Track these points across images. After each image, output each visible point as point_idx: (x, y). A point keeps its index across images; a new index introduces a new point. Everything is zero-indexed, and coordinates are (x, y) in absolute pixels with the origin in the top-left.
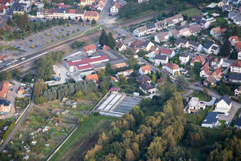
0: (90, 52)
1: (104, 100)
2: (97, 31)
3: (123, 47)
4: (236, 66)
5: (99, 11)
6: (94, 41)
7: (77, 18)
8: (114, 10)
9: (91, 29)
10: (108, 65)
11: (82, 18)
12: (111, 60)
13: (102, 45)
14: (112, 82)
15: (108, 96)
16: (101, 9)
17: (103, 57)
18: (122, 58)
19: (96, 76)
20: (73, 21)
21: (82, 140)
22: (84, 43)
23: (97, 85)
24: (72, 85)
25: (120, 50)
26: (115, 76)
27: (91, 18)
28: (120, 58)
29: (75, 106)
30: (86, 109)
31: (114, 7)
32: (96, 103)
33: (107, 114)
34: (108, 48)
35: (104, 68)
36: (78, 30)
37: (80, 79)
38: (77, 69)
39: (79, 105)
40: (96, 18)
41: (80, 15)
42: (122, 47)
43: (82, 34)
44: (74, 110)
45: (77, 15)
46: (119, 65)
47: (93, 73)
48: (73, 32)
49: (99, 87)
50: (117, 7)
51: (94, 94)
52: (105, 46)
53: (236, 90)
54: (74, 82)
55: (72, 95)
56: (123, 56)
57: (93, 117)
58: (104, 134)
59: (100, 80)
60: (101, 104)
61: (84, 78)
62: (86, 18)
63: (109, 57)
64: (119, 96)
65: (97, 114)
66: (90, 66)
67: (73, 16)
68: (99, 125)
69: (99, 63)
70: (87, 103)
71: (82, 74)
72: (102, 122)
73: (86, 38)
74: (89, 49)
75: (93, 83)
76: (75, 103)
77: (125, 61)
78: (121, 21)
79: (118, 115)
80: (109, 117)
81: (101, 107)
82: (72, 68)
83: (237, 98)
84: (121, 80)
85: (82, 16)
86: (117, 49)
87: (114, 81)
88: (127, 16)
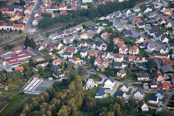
0: (18, 52)
1: (28, 84)
2: (23, 37)
4: (118, 57)
5: (25, 24)
6: (21, 44)
7: (8, 29)
8: (35, 23)
9: (18, 36)
10: (31, 60)
11: (12, 29)
12: (33, 56)
13: (27, 47)
14: (33, 71)
15: (31, 81)
16: (26, 23)
17: (28, 54)
18: (41, 55)
19: (22, 68)
20: (6, 31)
21: (12, 112)
22: (13, 46)
23: (23, 74)
24: (4, 75)
25: (39, 49)
26: (36, 67)
27: (18, 29)
28: (39, 55)
29: (6, 89)
30: (15, 90)
31: (35, 21)
32: (22, 86)
33: (30, 93)
34: (31, 48)
35: (27, 62)
36: (9, 37)
37: (11, 70)
38: (8, 63)
39: (9, 88)
40: (22, 29)
41: (10, 27)
42: (41, 48)
43: (12, 40)
44: (6, 91)
45: (8, 27)
46: (39, 60)
47: (20, 66)
48: (6, 39)
49: (24, 75)
50: (37, 21)
51: (20, 80)
52: (28, 47)
53: (118, 73)
54: (6, 72)
55: (5, 81)
56: (41, 54)
57: (20, 96)
58: (27, 106)
59: (25, 70)
60: (26, 86)
61: (13, 69)
62: (15, 28)
63: (31, 55)
64: (38, 81)
65: (23, 93)
66: (17, 61)
67: (5, 28)
68: (24, 100)
69: (25, 59)
70: (15, 86)
71: (12, 67)
72: (26, 98)
73: (15, 43)
74: (17, 50)
75: (20, 73)
76: (7, 87)
77: (43, 57)
78: (40, 30)
80: (32, 95)
81: (26, 89)
82: (4, 63)
83: (118, 78)
84: (40, 69)
85: (12, 27)
86: (37, 49)
87: (35, 70)
88: (44, 27)
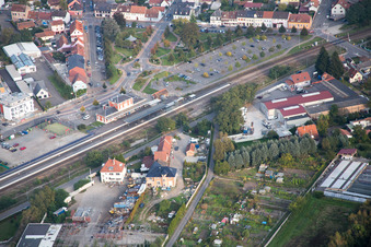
0: (300, 85)
1: (331, 170)
2: (311, 48)
3: (358, 76)
5: (313, 13)
6: (306, 64)
7: (275, 25)
8: (338, 10)
9: (300, 44)
10: (333, 108)
11: (285, 25)
12: (337, 99)
13: (321, 73)
14: (342, 138)
15: (337, 163)
16: (316, 10)
17: (325, 92)
18: (357, 96)
19: (313, 128)
20: (270, 30)
21: (298, 241)
22: (288, 69)
23: (316, 143)
24: (274, 144)
25: (352, 80)
26: (346, 128)
27: (299, 26)
28: (352, 97)
29: (280, 180)
30: (301, 185)
31: (338, 6)
32: (317, 175)
33: (337, 195)
34: (332, 77)
35: (326, 113)
36: (278, 47)
37: (287, 133)
38: (280, 115)
39: (287, 178)
40: (308, 26)
41: (280, 21)
42: (356, 77)
43: (285, 54)
44: (279, 185)
45: (276, 21)
46: (353, 109)
47: (307, 124)
48: (271, 50)
49: (320, 146)
50: (343, 5)
51: (311, 159)
52: (325, 75)
54: (276, 137)
55: (275, 159)
56: (357, 91)
57: (314, 200)
58: (338, 234)
59: (321, 135)
60: (325, 177)
61: (293, 130)
62: (292, 25)
63: (333, 95)
64: (355, 165)
65: (320, 195)
66: (302, 109)
67: (269, 22)
68: (324, 214)
69: (316, 103)
70: (300, 174)
71: (290, 123)
72: (329, 209)
73: (292, 61)
74: (298, 81)
75: (310, 140)
76: (281, 174)
77: (363, 102)
78: (349, 31)
79: (357, 199)
80: (341, 202)
81: (326, 184)
82: (272, 112)
84: (358, 133)
85: (285, 22)
86: (347, 79)
87: (345, 136)
88: (361, 21)
